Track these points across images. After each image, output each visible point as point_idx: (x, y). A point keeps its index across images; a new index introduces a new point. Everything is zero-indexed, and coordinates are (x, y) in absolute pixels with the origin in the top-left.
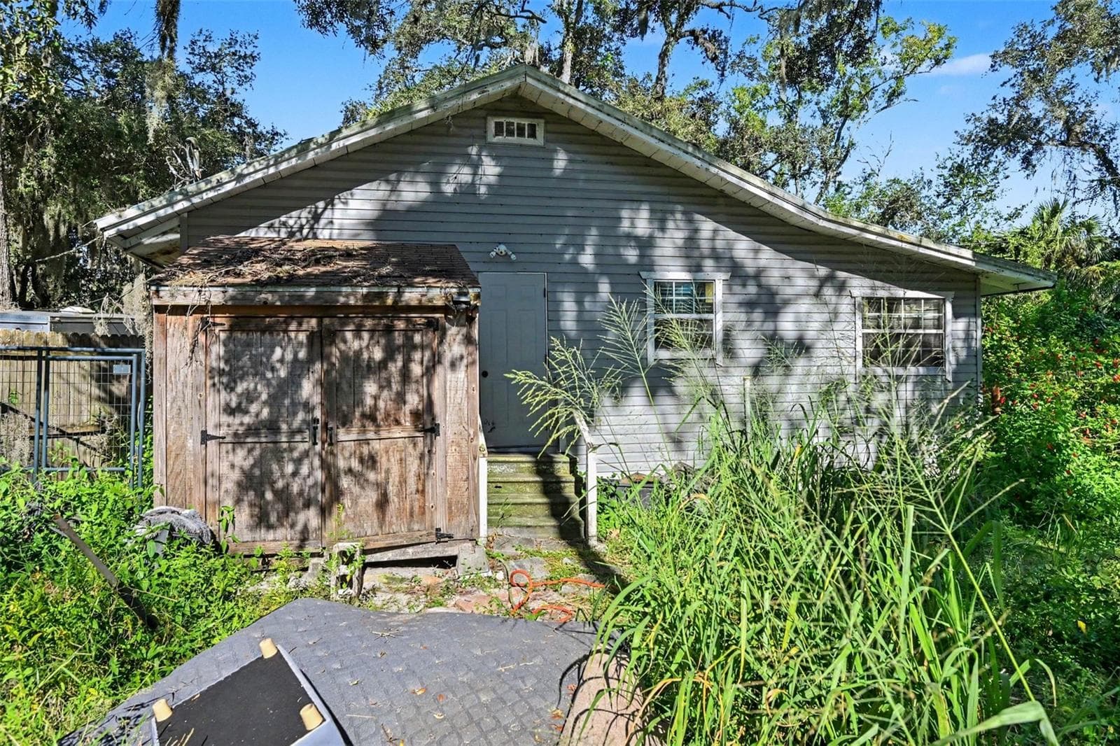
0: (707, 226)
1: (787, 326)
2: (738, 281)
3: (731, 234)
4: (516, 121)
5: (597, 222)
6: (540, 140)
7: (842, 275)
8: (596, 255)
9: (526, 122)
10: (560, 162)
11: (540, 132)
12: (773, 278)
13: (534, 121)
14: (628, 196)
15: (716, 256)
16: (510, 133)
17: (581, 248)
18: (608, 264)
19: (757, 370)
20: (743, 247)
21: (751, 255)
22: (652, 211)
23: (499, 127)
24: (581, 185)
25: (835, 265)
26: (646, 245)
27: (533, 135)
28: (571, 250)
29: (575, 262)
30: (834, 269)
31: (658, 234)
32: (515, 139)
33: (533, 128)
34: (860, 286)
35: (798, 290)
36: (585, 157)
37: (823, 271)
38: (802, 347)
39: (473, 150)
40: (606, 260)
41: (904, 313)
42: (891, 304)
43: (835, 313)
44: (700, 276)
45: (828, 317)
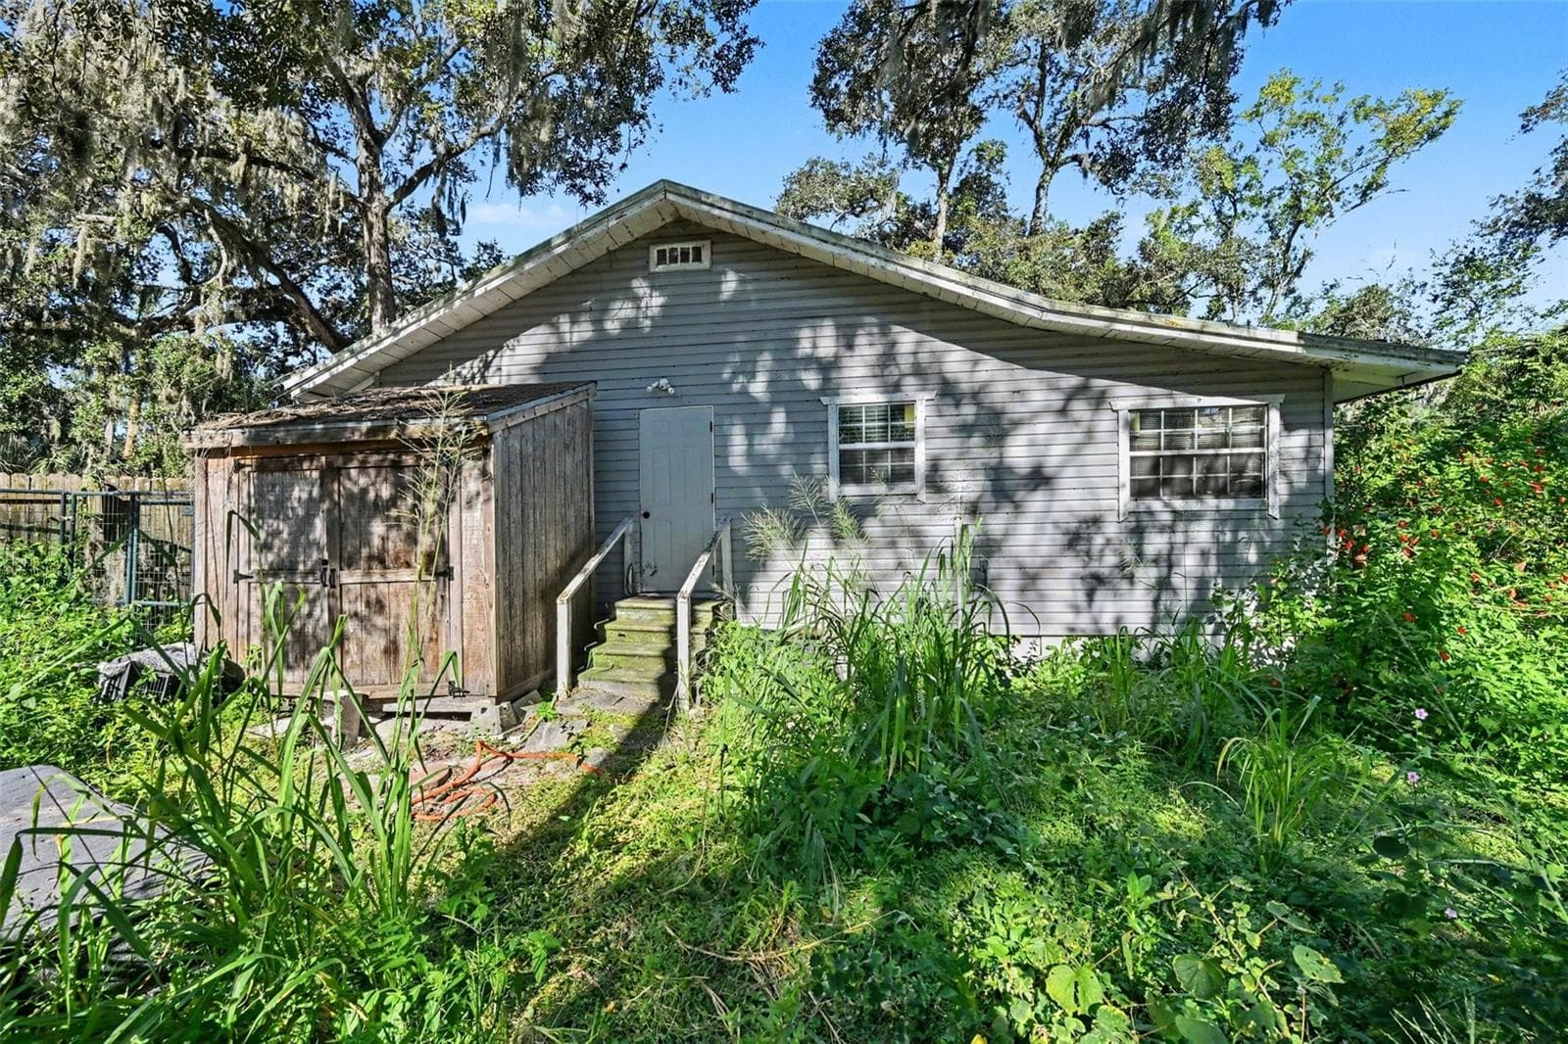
0: (907, 339)
1: (1018, 453)
2: (949, 400)
3: (939, 345)
4: (679, 246)
5: (770, 345)
6: (706, 263)
7: (1099, 383)
8: (771, 382)
9: (690, 246)
10: (730, 284)
11: (706, 255)
12: (999, 395)
13: (698, 244)
14: (804, 313)
15: (918, 371)
16: (674, 260)
17: (752, 375)
18: (785, 392)
19: (974, 510)
20: (956, 360)
21: (967, 367)
22: (838, 327)
23: (661, 255)
24: (753, 305)
25: (1089, 371)
26: (827, 368)
27: (698, 258)
28: (741, 379)
29: (744, 392)
30: (1088, 377)
31: (843, 351)
32: (679, 266)
33: (698, 252)
34: (1127, 397)
35: (1035, 406)
36: (757, 275)
37: (1071, 381)
38: (1039, 478)
39: (635, 283)
40: (781, 387)
41: (1200, 428)
42: (1179, 417)
43: (1090, 432)
44: (898, 397)
45: (1079, 437)
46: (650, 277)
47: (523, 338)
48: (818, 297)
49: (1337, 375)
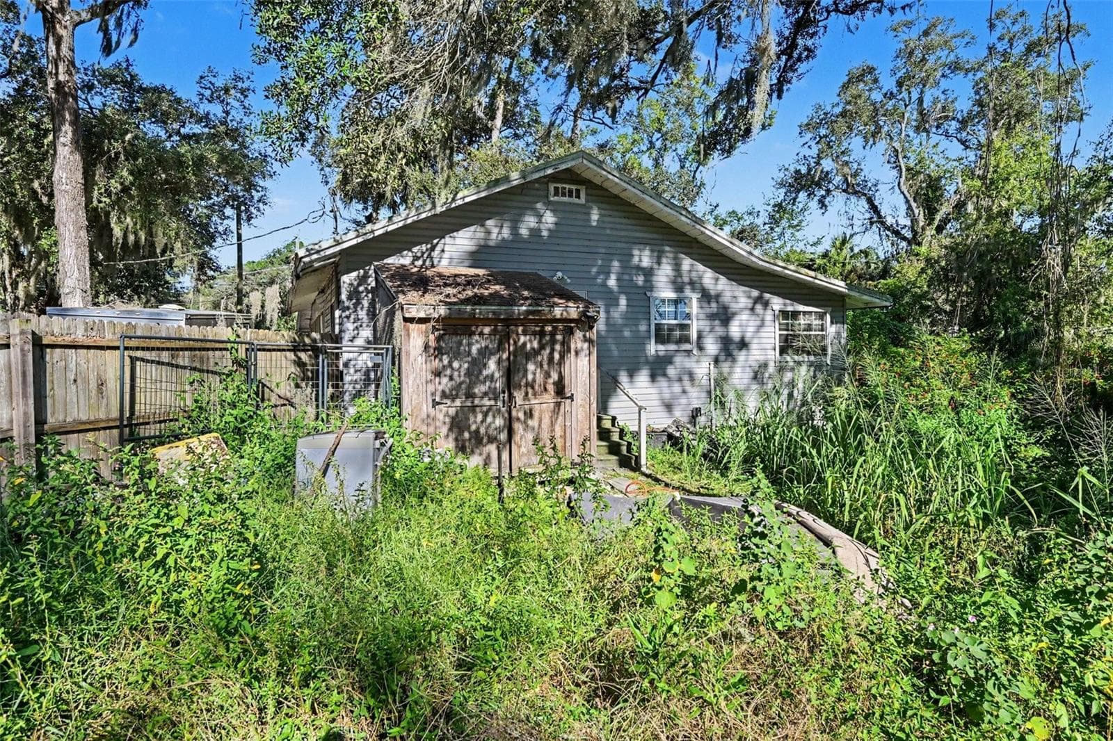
0: (686, 263)
1: (735, 330)
2: (705, 299)
3: (701, 267)
4: (567, 186)
5: (619, 257)
6: (583, 200)
7: (767, 296)
8: (618, 280)
9: (574, 187)
10: (595, 216)
11: (583, 195)
12: (726, 298)
13: (579, 187)
14: (636, 241)
15: (692, 283)
16: (564, 195)
17: (608, 274)
18: (626, 286)
19: (716, 361)
20: (708, 277)
21: (713, 282)
22: (652, 251)
23: (556, 189)
24: (608, 232)
25: (763, 289)
26: (649, 273)
27: (578, 196)
28: (602, 277)
29: (604, 285)
30: (762, 292)
31: (656, 266)
32: (566, 199)
33: (578, 191)
34: (777, 303)
35: (741, 305)
36: (610, 213)
37: (755, 293)
38: (743, 344)
39: (539, 205)
40: (625, 283)
41: (802, 321)
42: (795, 315)
43: (763, 320)
44: (682, 295)
45: (758, 323)
46: (548, 204)
47: (461, 233)
48: (641, 231)
49: (847, 300)
